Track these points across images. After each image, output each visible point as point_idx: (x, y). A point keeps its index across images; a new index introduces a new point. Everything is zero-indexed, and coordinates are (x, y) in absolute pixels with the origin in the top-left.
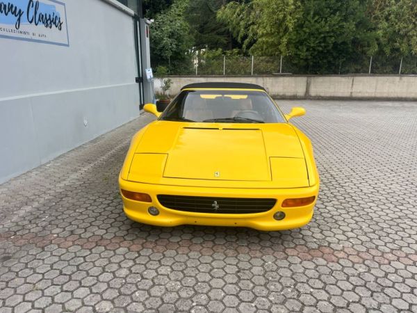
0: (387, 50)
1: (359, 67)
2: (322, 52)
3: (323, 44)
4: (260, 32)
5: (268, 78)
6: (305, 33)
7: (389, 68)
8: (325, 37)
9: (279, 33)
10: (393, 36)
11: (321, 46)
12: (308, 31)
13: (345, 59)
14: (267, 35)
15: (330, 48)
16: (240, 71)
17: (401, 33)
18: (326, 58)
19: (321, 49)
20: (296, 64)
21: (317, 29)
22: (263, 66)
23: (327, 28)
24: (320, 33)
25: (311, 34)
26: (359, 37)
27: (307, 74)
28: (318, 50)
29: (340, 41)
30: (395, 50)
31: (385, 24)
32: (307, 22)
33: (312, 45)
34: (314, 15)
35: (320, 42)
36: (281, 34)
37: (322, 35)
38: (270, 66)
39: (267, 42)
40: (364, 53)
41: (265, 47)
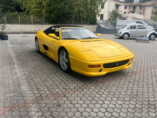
0: (78, 16)
1: (70, 22)
2: (59, 16)
3: (59, 13)
4: (32, 7)
5: (39, 25)
6: (52, 8)
7: (78, 22)
8: (59, 10)
9: (40, 7)
10: (79, 12)
11: (58, 14)
12: (53, 7)
13: (66, 19)
14: (36, 8)
15: (61, 14)
16: (27, 22)
17: (81, 11)
18: (60, 18)
19: (58, 15)
20: (49, 20)
21: (56, 7)
22: (36, 20)
23: (60, 7)
24: (57, 9)
25: (54, 9)
26: (70, 11)
27: (54, 24)
28: (57, 15)
29: (64, 12)
30: (80, 16)
31: (77, 8)
32: (52, 4)
33: (55, 13)
34: (54, 2)
35: (58, 12)
36: (42, 8)
37: (58, 10)
38: (39, 20)
39: (36, 11)
40: (71, 17)
41: (35, 12)
